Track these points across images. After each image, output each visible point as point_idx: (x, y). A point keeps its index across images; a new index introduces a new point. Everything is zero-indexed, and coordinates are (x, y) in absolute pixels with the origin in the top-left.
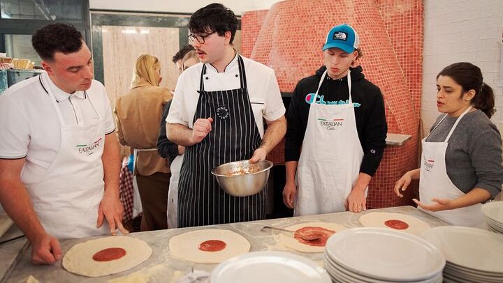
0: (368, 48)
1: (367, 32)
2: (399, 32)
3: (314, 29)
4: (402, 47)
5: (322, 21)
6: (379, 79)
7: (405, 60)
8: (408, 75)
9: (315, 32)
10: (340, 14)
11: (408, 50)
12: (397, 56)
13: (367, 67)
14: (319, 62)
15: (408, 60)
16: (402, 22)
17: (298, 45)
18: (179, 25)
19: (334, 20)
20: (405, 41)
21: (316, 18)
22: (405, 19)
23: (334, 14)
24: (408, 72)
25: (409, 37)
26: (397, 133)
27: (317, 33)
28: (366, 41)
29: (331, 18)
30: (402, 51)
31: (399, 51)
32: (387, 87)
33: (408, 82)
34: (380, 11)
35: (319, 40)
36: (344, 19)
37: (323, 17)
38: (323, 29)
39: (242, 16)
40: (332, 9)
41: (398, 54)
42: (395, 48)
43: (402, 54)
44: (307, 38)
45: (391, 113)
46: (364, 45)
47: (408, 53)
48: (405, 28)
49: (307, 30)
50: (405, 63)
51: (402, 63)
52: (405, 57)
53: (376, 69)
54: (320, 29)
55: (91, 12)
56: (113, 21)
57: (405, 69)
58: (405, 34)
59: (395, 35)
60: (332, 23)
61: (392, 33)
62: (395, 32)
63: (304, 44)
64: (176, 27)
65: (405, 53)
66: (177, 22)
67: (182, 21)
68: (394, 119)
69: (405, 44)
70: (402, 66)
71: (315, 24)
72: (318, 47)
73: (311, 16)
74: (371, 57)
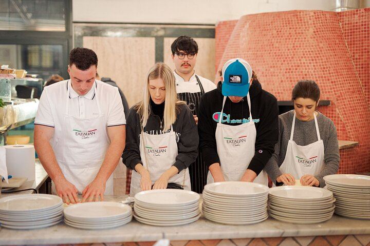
0: (322, 59)
1: (321, 45)
2: (357, 44)
3: (271, 42)
4: (359, 59)
5: (280, 35)
6: (331, 89)
7: (362, 71)
8: (366, 86)
9: (273, 45)
10: (296, 28)
11: (365, 61)
12: (355, 67)
13: (319, 77)
14: (274, 72)
15: (365, 70)
16: (359, 35)
17: (257, 57)
18: (155, 34)
19: (290, 34)
20: (362, 52)
21: (275, 32)
22: (362, 31)
23: (290, 28)
24: (365, 83)
25: (365, 49)
26: (346, 140)
27: (274, 46)
28: (319, 54)
29: (288, 32)
30: (359, 62)
31: (357, 62)
32: (339, 96)
33: (365, 92)
34: (340, 24)
35: (275, 53)
36: (299, 33)
37: (280, 31)
38: (280, 42)
39: (216, 26)
40: (289, 24)
41: (357, 65)
42: (354, 59)
43: (359, 65)
44: (265, 51)
45: (341, 121)
46: (318, 57)
47: (365, 64)
48: (362, 40)
49: (266, 43)
50: (362, 74)
51: (359, 74)
52: (362, 68)
53: (328, 80)
54: (277, 42)
55: (74, 24)
56: (93, 32)
57: (363, 80)
58: (362, 46)
59: (354, 47)
60: (288, 36)
61: (351, 45)
62: (354, 44)
63: (262, 56)
64: (153, 37)
65: (362, 64)
66: (153, 32)
67: (158, 31)
68: (344, 127)
69: (362, 56)
70: (360, 77)
71: (273, 37)
72: (274, 59)
73: (270, 30)
74: (324, 68)
